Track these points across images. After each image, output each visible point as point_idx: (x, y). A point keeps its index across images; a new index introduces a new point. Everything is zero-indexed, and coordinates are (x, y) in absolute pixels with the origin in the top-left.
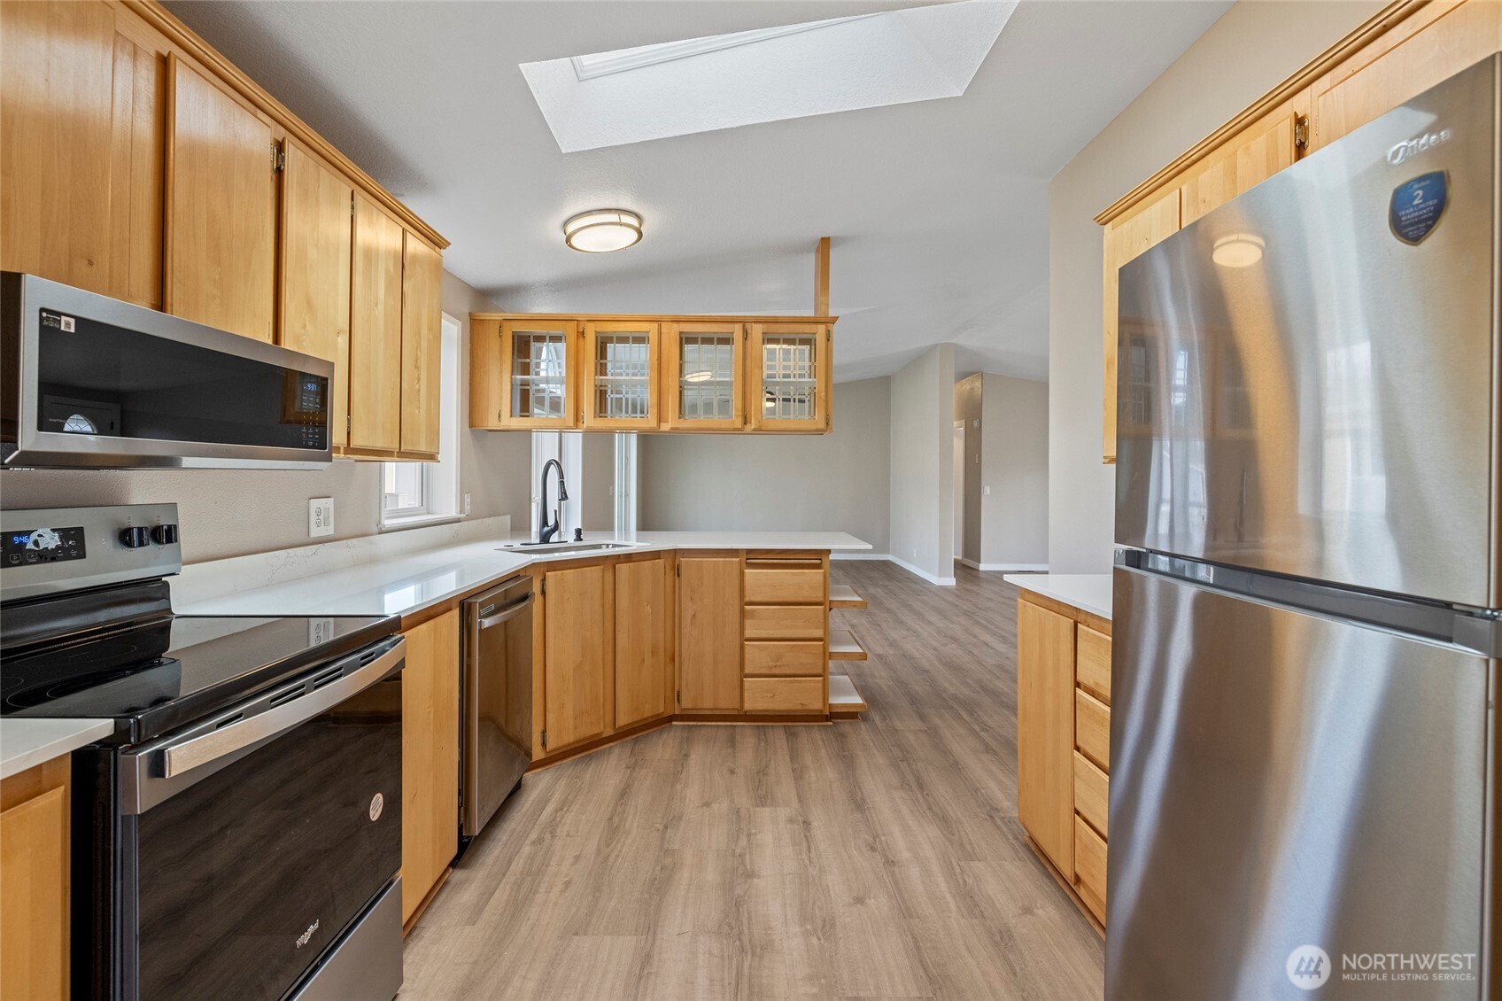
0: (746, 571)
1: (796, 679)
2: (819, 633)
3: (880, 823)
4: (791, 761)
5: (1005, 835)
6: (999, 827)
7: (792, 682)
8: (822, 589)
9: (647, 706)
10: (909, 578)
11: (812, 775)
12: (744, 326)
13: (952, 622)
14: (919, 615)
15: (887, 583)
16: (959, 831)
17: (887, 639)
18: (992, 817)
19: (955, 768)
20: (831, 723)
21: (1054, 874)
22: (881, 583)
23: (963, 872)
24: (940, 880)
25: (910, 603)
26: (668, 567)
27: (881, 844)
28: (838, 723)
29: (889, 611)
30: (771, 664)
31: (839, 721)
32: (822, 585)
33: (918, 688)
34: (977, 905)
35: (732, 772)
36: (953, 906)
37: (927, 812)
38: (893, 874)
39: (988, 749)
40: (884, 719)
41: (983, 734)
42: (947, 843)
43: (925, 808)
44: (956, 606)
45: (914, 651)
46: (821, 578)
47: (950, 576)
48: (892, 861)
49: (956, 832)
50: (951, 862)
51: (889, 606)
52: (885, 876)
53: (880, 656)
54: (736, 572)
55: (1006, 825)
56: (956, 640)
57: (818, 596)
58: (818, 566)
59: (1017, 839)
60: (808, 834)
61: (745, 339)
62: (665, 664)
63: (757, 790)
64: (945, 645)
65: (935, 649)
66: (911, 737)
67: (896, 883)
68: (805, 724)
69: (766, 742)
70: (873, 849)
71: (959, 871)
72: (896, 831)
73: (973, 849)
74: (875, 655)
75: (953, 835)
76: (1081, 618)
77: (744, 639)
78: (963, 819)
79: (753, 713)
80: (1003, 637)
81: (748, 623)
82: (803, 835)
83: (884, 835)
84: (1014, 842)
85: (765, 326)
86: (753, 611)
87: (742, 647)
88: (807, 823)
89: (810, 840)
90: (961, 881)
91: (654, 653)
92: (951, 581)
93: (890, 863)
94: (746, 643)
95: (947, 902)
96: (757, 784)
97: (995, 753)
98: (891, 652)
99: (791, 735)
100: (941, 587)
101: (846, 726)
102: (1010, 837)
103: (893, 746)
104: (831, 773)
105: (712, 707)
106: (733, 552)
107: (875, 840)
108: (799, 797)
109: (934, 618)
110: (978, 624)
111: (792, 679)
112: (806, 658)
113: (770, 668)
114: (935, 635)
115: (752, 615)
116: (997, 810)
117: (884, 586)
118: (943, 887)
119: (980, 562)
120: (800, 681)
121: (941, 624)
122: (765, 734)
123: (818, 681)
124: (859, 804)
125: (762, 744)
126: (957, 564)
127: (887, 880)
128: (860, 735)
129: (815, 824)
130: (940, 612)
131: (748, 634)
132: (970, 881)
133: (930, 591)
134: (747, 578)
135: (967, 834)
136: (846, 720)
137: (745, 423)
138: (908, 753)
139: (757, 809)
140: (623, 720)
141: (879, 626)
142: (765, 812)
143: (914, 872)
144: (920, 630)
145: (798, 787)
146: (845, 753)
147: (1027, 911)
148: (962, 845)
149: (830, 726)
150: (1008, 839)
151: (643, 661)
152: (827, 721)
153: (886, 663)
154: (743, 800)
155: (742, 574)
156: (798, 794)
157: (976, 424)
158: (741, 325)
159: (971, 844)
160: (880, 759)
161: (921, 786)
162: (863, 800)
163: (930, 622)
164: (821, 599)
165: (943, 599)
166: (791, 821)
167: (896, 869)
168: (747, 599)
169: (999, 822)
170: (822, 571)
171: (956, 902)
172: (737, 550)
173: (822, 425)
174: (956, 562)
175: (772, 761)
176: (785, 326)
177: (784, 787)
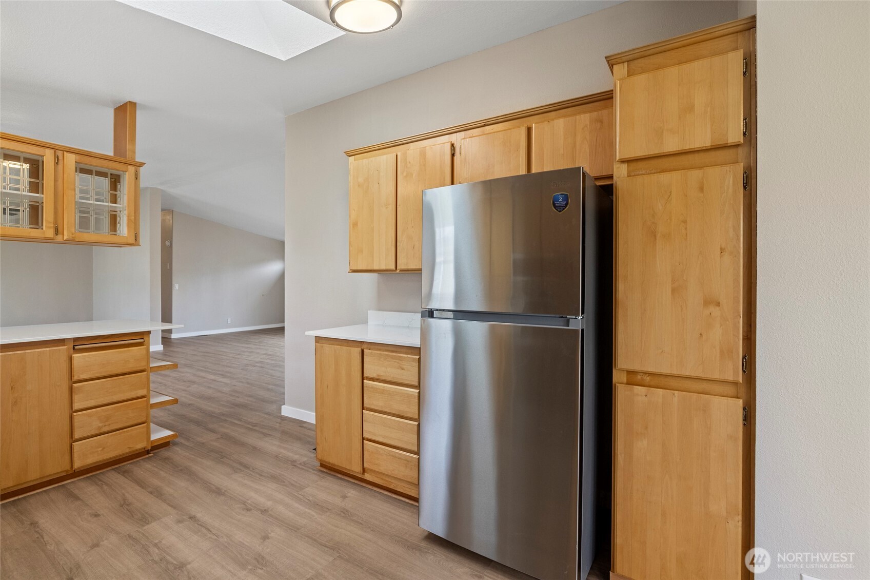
0: (74, 355)
1: (123, 430)
2: (143, 392)
3: (240, 495)
4: (143, 488)
5: (308, 471)
6: (302, 469)
7: (120, 434)
8: (145, 360)
11: (168, 490)
12: (55, 152)
16: (285, 479)
18: (295, 466)
19: (255, 450)
20: (152, 454)
21: (342, 477)
23: (304, 496)
24: (296, 505)
27: (251, 505)
28: (156, 453)
30: (100, 425)
31: (156, 451)
32: (145, 357)
33: (194, 416)
34: (323, 507)
35: (97, 515)
36: (313, 513)
37: (261, 477)
38: (271, 515)
39: (265, 435)
40: (188, 439)
41: (255, 428)
42: (285, 487)
43: (258, 476)
46: (144, 352)
48: (265, 510)
49: (284, 481)
50: (294, 495)
52: (268, 519)
54: (64, 359)
55: (305, 466)
58: (141, 344)
59: (314, 470)
60: (200, 523)
61: (57, 163)
63: (133, 517)
64: (189, 387)
66: (215, 444)
67: (276, 518)
68: (130, 462)
69: (107, 485)
70: (249, 510)
71: (302, 497)
72: (252, 494)
73: (300, 484)
75: (284, 482)
76: (364, 346)
77: (73, 411)
78: (282, 473)
79: (82, 469)
80: (222, 375)
81: (76, 397)
82: (196, 525)
83: (248, 500)
84: (314, 472)
85: (78, 157)
86: (81, 387)
87: (71, 418)
88: (192, 518)
89: (203, 525)
90: (307, 501)
93: (264, 511)
94: (75, 414)
95: (309, 513)
96: (129, 513)
97: (270, 435)
99: (125, 473)
101: (164, 453)
102: (311, 470)
103: (208, 452)
104: (182, 483)
106: (61, 342)
107: (245, 505)
108: (172, 506)
110: (199, 370)
111: (121, 431)
112: (131, 414)
113: (100, 428)
115: (81, 391)
116: (295, 461)
118: (301, 507)
119: (171, 333)
120: (127, 431)
122: (100, 480)
123: (142, 427)
124: (218, 492)
125: (105, 487)
127: (271, 520)
128: (178, 454)
129: (199, 515)
131: (76, 406)
132: (311, 498)
134: (74, 361)
135: (290, 479)
136: (162, 449)
137: (56, 234)
138: (222, 453)
139: (145, 528)
142: (154, 527)
143: (281, 508)
145: (165, 501)
146: (179, 468)
147: (344, 497)
148: (292, 484)
149: (151, 457)
150: (310, 472)
152: (149, 453)
154: (127, 527)
155: (71, 359)
156: (169, 504)
157: (167, 243)
158: (52, 151)
159: (296, 482)
160: (209, 463)
161: (246, 467)
162: (218, 488)
166: (179, 522)
167: (270, 512)
168: (76, 378)
169: (299, 466)
170: (145, 347)
171: (313, 511)
172: (64, 339)
173: (132, 241)
175: (126, 494)
176: (98, 160)
177: (154, 505)
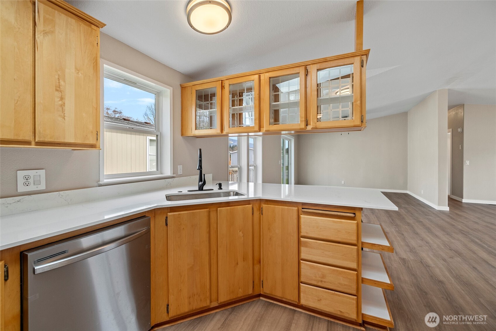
0: (301, 216)
1: (336, 293)
2: (354, 265)
8: (355, 235)
9: (240, 290)
10: (419, 204)
13: (454, 238)
14: (429, 230)
15: (407, 206)
17: (408, 246)
20: (363, 329)
22: (403, 206)
25: (422, 221)
26: (255, 209)
29: (408, 224)
30: (320, 279)
31: (371, 327)
32: (355, 231)
44: (453, 225)
45: (429, 259)
46: (355, 227)
47: (446, 206)
51: (409, 221)
53: (403, 260)
54: (295, 216)
56: (459, 254)
57: (353, 239)
58: (353, 219)
61: (307, 75)
62: (253, 265)
64: (452, 257)
65: (444, 260)
68: (344, 323)
74: (400, 258)
77: (299, 259)
79: (308, 306)
81: (303, 249)
85: (319, 65)
86: (306, 242)
87: (299, 264)
91: (245, 259)
92: (447, 209)
94: (301, 261)
98: (412, 258)
100: (440, 211)
105: (281, 296)
106: (294, 204)
109: (440, 234)
111: (334, 292)
112: (344, 281)
114: (443, 247)
115: (306, 245)
117: (405, 208)
119: (462, 198)
120: (339, 295)
121: (445, 238)
123: (353, 299)
126: (450, 199)
130: (443, 229)
131: (303, 256)
133: (434, 214)
134: (302, 220)
136: (376, 328)
137: (307, 125)
140: (223, 299)
141: (403, 234)
144: (430, 241)
151: (237, 264)
152: (360, 326)
153: (408, 267)
155: (299, 218)
157: (459, 130)
158: (304, 66)
163: (437, 236)
164: (355, 242)
165: (443, 219)
168: (302, 234)
170: (355, 222)
173: (358, 122)
174: (449, 196)
